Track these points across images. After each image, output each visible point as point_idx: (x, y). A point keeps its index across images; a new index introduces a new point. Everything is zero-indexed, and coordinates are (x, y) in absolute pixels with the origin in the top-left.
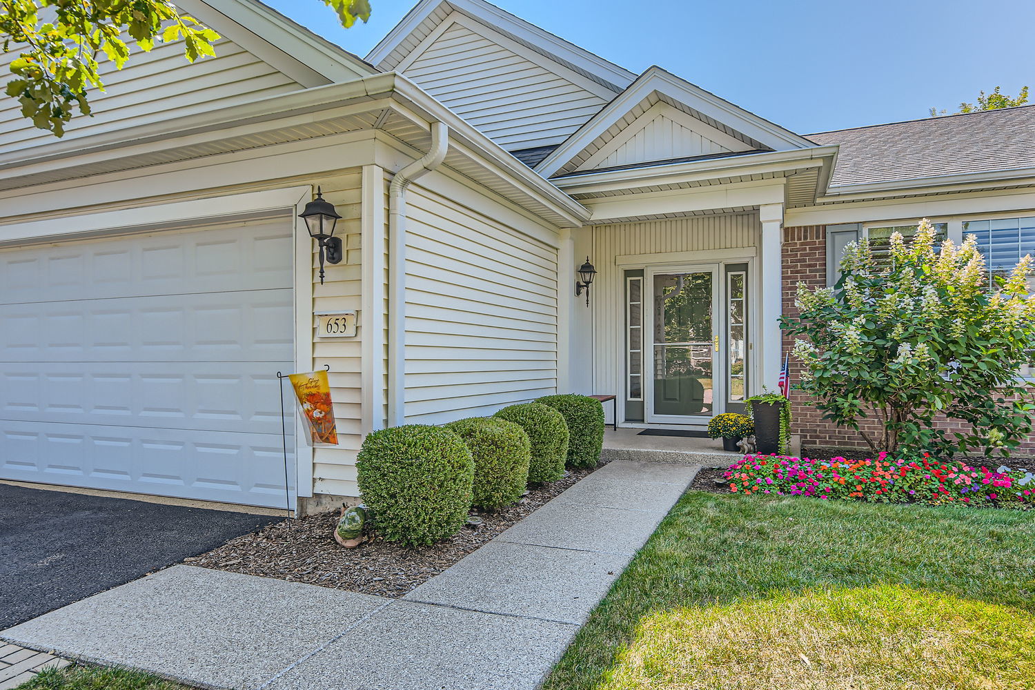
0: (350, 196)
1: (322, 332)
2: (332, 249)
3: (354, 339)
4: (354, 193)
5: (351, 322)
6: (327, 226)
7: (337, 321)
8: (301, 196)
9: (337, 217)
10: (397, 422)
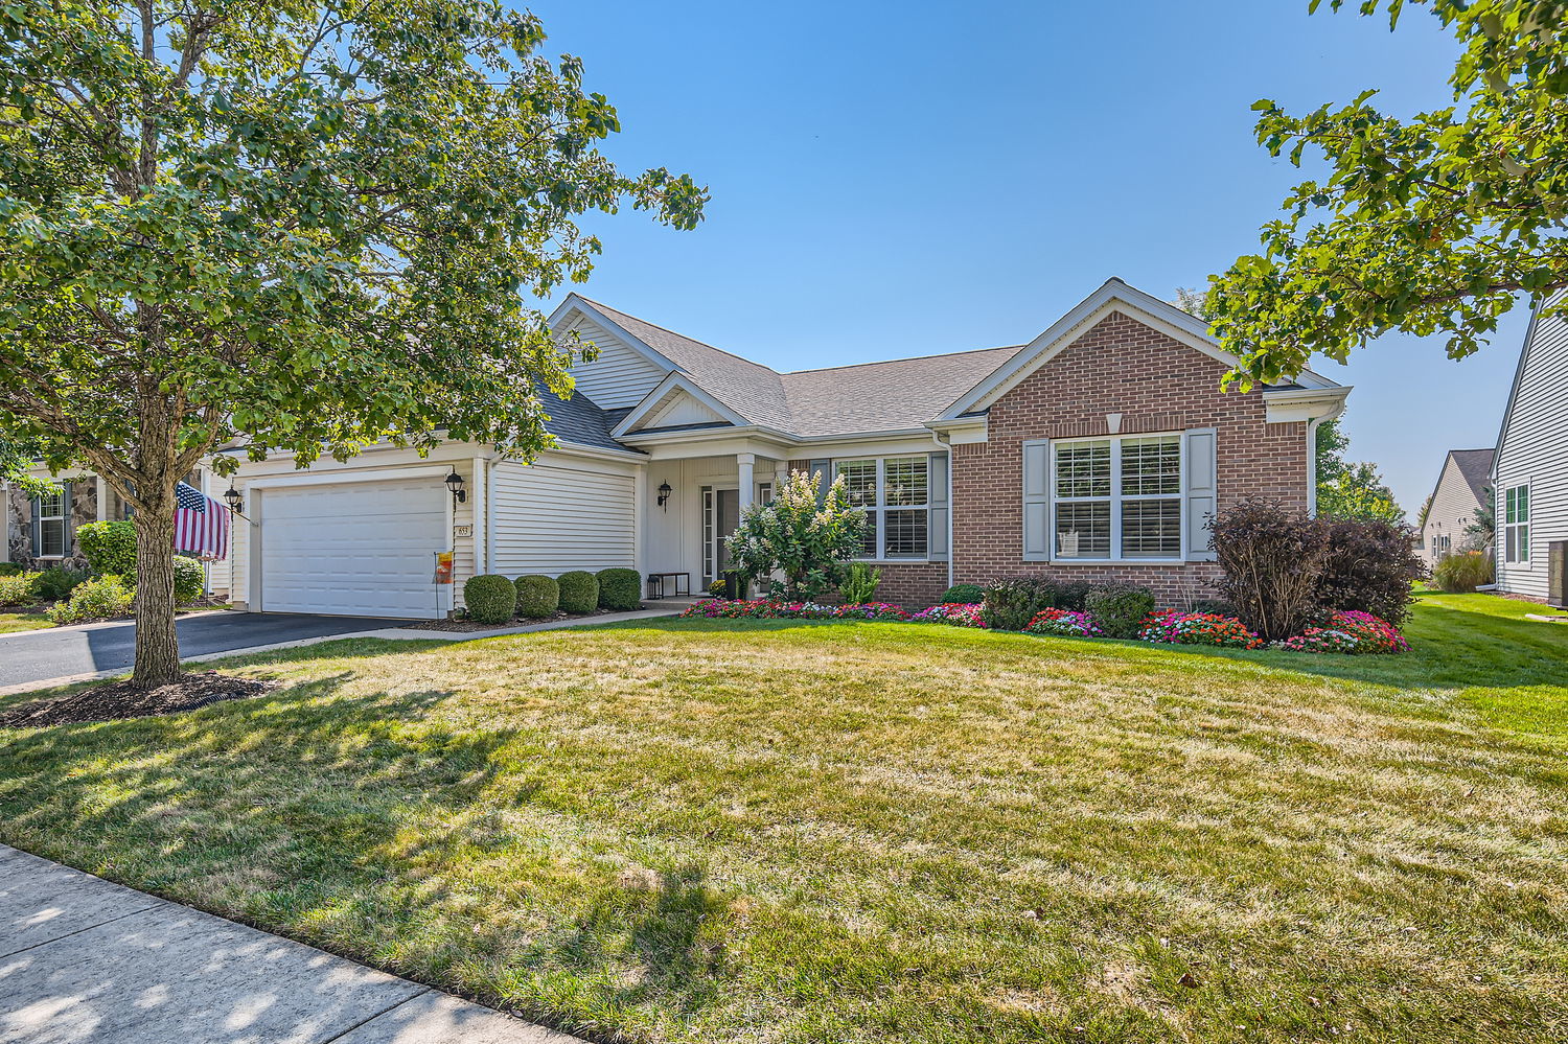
0: (468, 470)
1: (457, 534)
2: (461, 496)
3: (470, 537)
4: (470, 470)
5: (469, 529)
6: (457, 486)
7: (462, 528)
8: (448, 471)
9: (462, 481)
10: (491, 572)
